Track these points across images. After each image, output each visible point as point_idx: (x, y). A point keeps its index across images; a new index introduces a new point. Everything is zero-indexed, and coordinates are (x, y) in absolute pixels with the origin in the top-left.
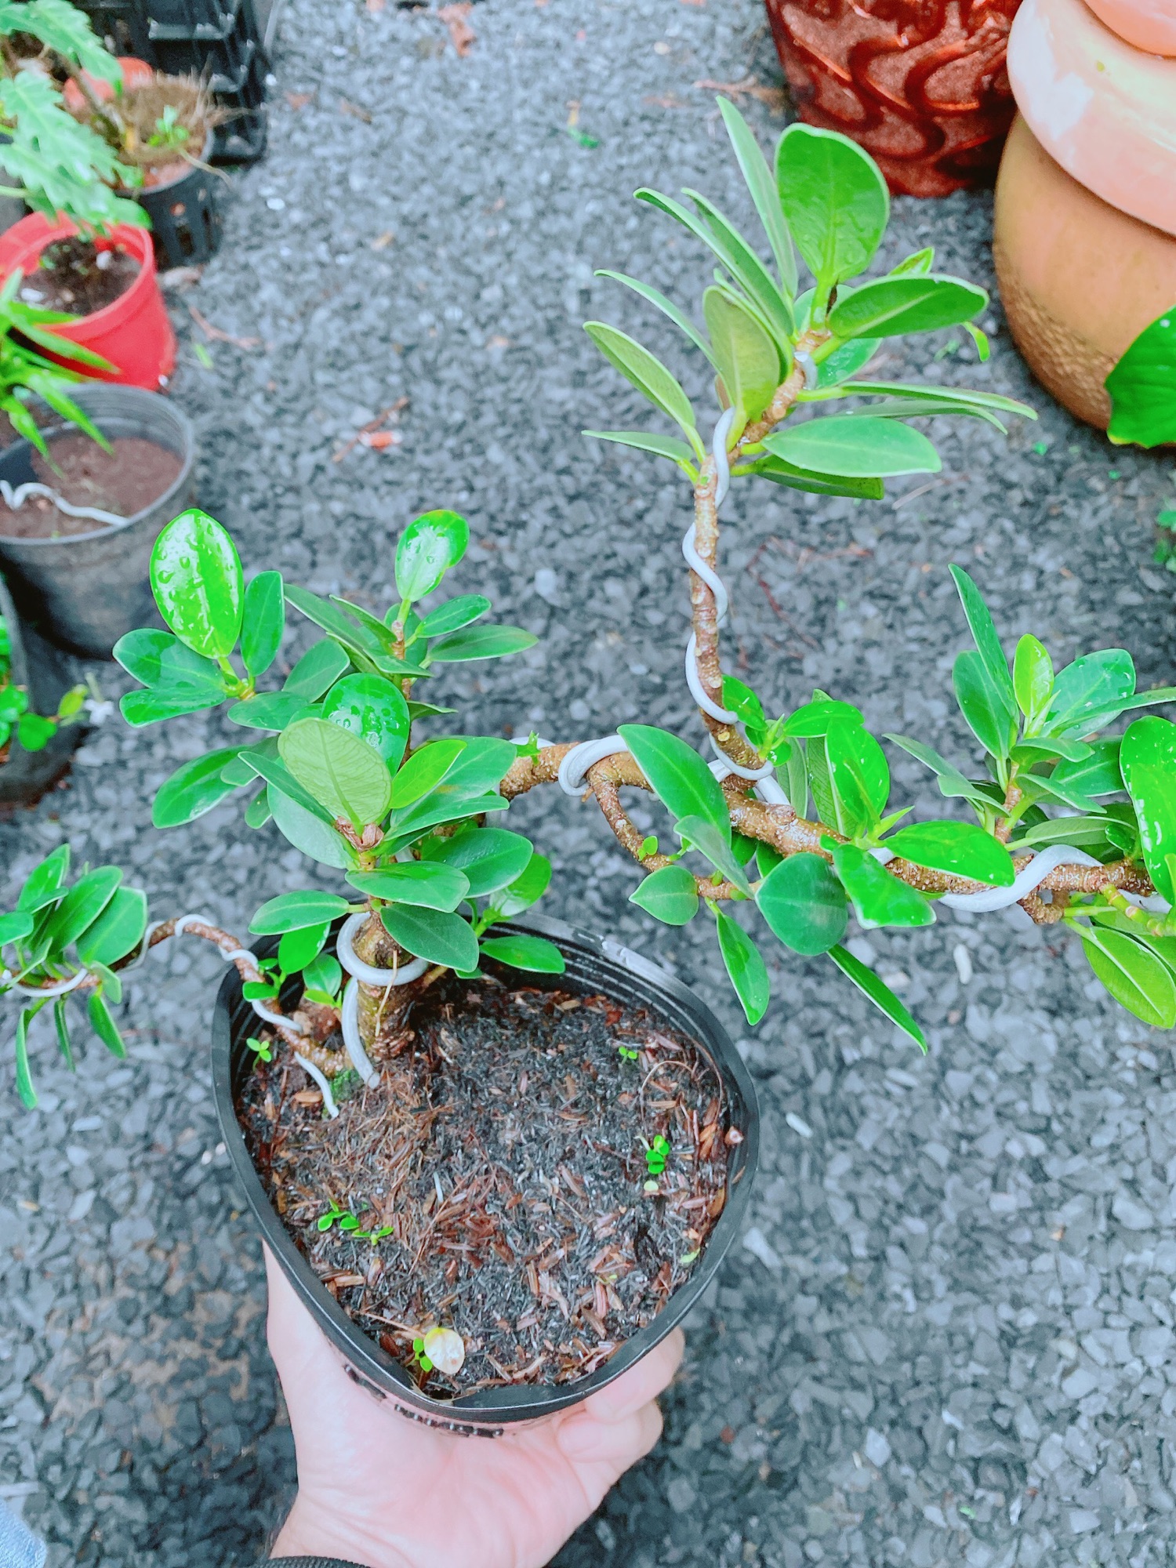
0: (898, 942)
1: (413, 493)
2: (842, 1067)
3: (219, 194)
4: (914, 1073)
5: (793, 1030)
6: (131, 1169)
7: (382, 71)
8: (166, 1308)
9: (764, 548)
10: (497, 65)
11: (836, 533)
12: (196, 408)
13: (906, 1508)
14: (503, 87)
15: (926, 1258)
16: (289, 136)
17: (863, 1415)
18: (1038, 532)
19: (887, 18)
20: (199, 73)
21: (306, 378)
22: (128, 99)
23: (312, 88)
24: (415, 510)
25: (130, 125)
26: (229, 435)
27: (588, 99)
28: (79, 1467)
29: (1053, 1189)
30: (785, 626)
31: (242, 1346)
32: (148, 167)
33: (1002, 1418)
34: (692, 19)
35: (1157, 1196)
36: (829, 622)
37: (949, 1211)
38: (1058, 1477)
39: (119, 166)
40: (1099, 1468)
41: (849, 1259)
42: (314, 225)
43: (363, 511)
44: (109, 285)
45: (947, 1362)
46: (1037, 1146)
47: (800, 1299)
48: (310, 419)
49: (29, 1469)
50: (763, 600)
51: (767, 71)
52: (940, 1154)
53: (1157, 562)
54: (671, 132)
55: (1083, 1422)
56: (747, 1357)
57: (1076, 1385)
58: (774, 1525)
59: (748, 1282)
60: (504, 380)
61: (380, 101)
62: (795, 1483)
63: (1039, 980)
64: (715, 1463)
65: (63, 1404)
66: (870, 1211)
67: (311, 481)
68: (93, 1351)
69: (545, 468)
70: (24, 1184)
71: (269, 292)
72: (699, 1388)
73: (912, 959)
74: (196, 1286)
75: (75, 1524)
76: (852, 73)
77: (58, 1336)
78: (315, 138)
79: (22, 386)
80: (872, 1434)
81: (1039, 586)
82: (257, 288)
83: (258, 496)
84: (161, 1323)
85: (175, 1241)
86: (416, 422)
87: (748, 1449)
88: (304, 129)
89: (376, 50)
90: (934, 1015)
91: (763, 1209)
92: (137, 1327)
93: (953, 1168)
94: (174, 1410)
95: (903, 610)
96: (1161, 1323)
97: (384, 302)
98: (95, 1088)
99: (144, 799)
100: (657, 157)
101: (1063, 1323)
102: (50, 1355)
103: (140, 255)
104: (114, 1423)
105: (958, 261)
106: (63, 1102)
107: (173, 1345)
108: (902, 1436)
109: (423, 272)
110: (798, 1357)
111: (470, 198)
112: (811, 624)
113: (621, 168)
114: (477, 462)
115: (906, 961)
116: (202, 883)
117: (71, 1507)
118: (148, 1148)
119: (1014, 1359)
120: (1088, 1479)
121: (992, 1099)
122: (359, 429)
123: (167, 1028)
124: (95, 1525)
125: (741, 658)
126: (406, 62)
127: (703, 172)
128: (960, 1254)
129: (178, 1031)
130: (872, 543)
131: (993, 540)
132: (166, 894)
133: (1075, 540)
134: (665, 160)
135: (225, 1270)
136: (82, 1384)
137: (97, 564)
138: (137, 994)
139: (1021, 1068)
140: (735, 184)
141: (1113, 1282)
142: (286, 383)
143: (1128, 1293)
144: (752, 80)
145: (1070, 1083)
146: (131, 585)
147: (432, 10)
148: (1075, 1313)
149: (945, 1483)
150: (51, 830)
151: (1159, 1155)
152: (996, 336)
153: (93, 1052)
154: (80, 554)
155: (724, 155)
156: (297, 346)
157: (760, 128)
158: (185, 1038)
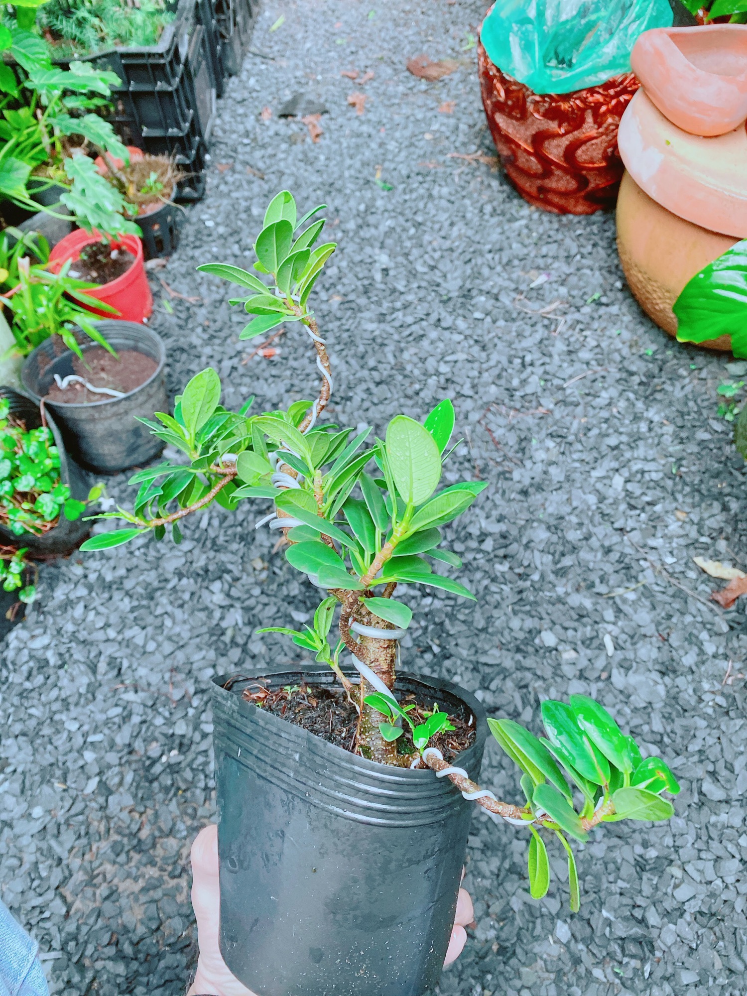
0: (570, 633)
1: (287, 382)
2: (538, 706)
3: (178, 219)
5: (509, 684)
6: (120, 765)
7: (270, 151)
8: (139, 847)
9: (489, 410)
10: (335, 147)
11: (531, 401)
12: (165, 335)
13: (581, 970)
14: (338, 158)
16: (217, 187)
17: (554, 912)
18: (648, 399)
19: (553, 119)
20: (170, 155)
21: (227, 319)
22: (131, 168)
23: (231, 161)
24: (288, 391)
25: (131, 182)
26: (182, 350)
27: (387, 164)
28: (86, 942)
30: (502, 453)
31: (184, 870)
32: (141, 204)
33: (638, 913)
34: (445, 120)
35: (728, 781)
36: (527, 451)
38: (673, 950)
39: (125, 204)
40: (697, 946)
42: (231, 235)
43: (258, 392)
44: (117, 268)
45: (604, 880)
46: (655, 751)
47: (515, 842)
48: (229, 341)
49: (56, 944)
50: (489, 439)
51: (488, 148)
53: (719, 415)
54: (434, 181)
55: (687, 916)
56: (484, 877)
57: (682, 894)
58: (501, 979)
59: (484, 832)
60: (339, 319)
61: (268, 168)
62: (514, 953)
63: (654, 654)
65: (78, 905)
67: (229, 375)
68: (96, 872)
69: (362, 367)
70: (58, 773)
73: (579, 643)
74: (157, 833)
75: (83, 977)
76: (534, 147)
77: (76, 863)
78: (232, 188)
79: (69, 321)
80: (559, 923)
81: (650, 430)
84: (136, 857)
85: (146, 807)
86: (289, 343)
87: (485, 933)
88: (226, 183)
89: (267, 140)
90: (593, 675)
92: (122, 858)
94: (143, 908)
95: (570, 444)
96: (733, 857)
98: (100, 717)
99: (131, 553)
100: (426, 195)
101: (673, 857)
102: (71, 875)
103: (135, 252)
104: (107, 915)
105: (599, 249)
106: (81, 726)
107: (143, 869)
108: (578, 925)
110: (515, 877)
112: (517, 452)
113: (405, 201)
115: (576, 644)
116: (164, 600)
117: (80, 967)
118: (130, 753)
119: (644, 878)
120: (692, 951)
121: (628, 723)
122: (256, 347)
123: (143, 683)
124: (94, 979)
125: (477, 472)
126: (284, 146)
127: (453, 203)
129: (149, 684)
130: (551, 406)
131: (622, 404)
132: (143, 606)
133: (671, 404)
134: (430, 196)
135: (174, 825)
136: (89, 891)
137: (109, 418)
138: (125, 664)
139: (644, 705)
140: (470, 209)
141: (703, 832)
142: (215, 321)
143: (712, 839)
144: (479, 153)
145: (674, 714)
146: (128, 431)
147: (299, 118)
148: (681, 851)
149: (604, 953)
150: (78, 570)
151: (729, 757)
152: (621, 290)
153: (100, 697)
154: (100, 412)
155: (464, 193)
156: (221, 301)
157: (485, 179)
158: (153, 689)
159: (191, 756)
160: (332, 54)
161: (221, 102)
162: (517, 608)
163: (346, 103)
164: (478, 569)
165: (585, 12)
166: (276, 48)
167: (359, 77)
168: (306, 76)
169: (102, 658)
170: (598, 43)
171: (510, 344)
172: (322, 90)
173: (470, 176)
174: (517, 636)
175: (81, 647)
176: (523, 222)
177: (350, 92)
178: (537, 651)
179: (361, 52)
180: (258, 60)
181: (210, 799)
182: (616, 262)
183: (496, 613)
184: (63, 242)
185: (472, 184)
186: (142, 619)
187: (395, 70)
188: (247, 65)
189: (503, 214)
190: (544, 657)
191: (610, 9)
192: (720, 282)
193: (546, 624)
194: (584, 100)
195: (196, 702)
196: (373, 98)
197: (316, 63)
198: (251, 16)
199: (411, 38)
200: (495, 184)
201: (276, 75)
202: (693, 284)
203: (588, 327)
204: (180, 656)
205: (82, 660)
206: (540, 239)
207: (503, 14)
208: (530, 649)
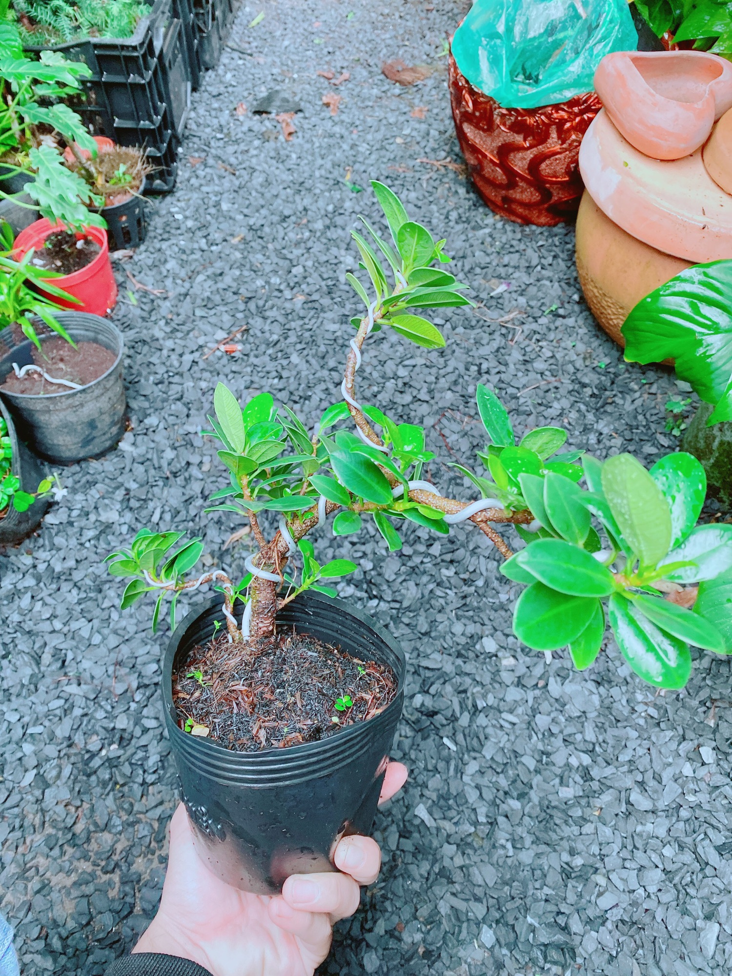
0: (511, 640)
1: (248, 378)
2: (475, 711)
3: (147, 210)
4: (517, 716)
5: (448, 688)
6: (59, 757)
7: (243, 147)
8: (73, 841)
9: (444, 415)
10: (308, 146)
12: (127, 327)
14: (310, 158)
15: (519, 824)
16: (188, 180)
17: (480, 917)
18: (600, 411)
19: (518, 133)
20: (140, 147)
21: (190, 313)
22: (100, 159)
23: (203, 155)
24: (247, 388)
25: (100, 173)
26: (144, 342)
27: (357, 166)
29: (595, 785)
30: (454, 459)
31: (117, 865)
32: (109, 195)
33: (561, 920)
34: (417, 126)
35: (656, 791)
36: (478, 457)
37: (534, 796)
38: (594, 957)
39: (92, 195)
40: (618, 953)
41: (476, 823)
42: (199, 229)
44: (82, 258)
45: (530, 886)
46: (586, 760)
47: (446, 845)
48: (191, 335)
50: (443, 444)
51: (457, 155)
52: (531, 764)
53: (667, 430)
54: (403, 185)
55: (609, 924)
56: (414, 880)
57: (605, 902)
60: (303, 318)
61: (240, 164)
62: (439, 956)
63: (592, 664)
64: (392, 944)
65: (9, 898)
66: (488, 795)
67: (190, 369)
68: (28, 866)
69: (322, 367)
71: (171, 264)
72: (385, 897)
73: (519, 650)
74: (92, 828)
76: (499, 159)
77: (9, 856)
78: (203, 182)
79: (30, 311)
80: (485, 928)
81: (599, 441)
82: (166, 261)
83: (159, 376)
84: (70, 850)
85: (82, 801)
86: (251, 340)
87: (412, 936)
88: (197, 177)
89: (240, 135)
90: (530, 683)
91: (426, 793)
92: (56, 852)
93: (537, 771)
94: (75, 901)
96: (657, 867)
97: (237, 272)
98: (41, 709)
99: (82, 544)
101: (599, 865)
102: (4, 868)
103: (101, 243)
104: (38, 909)
105: (560, 261)
106: (21, 717)
107: (76, 863)
108: (503, 930)
109: (259, 256)
110: (444, 881)
111: (289, 217)
112: (469, 458)
113: (373, 203)
114: (285, 362)
115: (515, 651)
116: (112, 593)
118: (70, 746)
119: (569, 885)
120: (612, 959)
121: (561, 732)
122: (217, 342)
123: (86, 676)
125: (429, 476)
126: (257, 143)
127: (420, 208)
128: (540, 822)
129: (93, 677)
131: (574, 415)
132: (91, 599)
133: (620, 416)
135: (110, 819)
136: (20, 885)
137: (64, 410)
138: (70, 656)
139: (579, 714)
140: (437, 214)
141: (629, 842)
142: (178, 315)
143: (638, 849)
144: (448, 159)
145: (607, 724)
146: (83, 423)
147: (273, 116)
148: (606, 859)
149: (527, 959)
150: (27, 560)
151: (657, 768)
152: (578, 303)
153: (42, 688)
154: (56, 404)
155: (431, 199)
156: (186, 295)
157: (452, 185)
158: (96, 682)
159: (130, 750)
160: (309, 53)
161: (196, 95)
162: (460, 613)
163: (320, 103)
164: (425, 572)
165: (552, 30)
166: (254, 44)
167: (334, 77)
168: (282, 73)
169: (47, 649)
170: (564, 61)
171: (468, 351)
172: (297, 88)
173: (438, 182)
174: (459, 641)
175: (26, 637)
176: (487, 231)
177: (325, 92)
178: (477, 656)
179: (338, 53)
180: (236, 55)
181: (148, 794)
182: (575, 274)
183: (440, 617)
184: (28, 230)
185: (439, 190)
186: (89, 611)
187: (370, 72)
188: (225, 59)
189: (468, 221)
190: (485, 663)
191: (576, 29)
192: (667, 307)
193: (488, 630)
194: (549, 116)
195: (138, 697)
196: (347, 100)
197: (292, 61)
198: (231, 11)
199: (389, 42)
200: (462, 191)
201: (253, 71)
202: (641, 306)
203: (544, 337)
204: (125, 650)
205: (27, 650)
206: (503, 248)
207: (474, 27)
208: (471, 655)
